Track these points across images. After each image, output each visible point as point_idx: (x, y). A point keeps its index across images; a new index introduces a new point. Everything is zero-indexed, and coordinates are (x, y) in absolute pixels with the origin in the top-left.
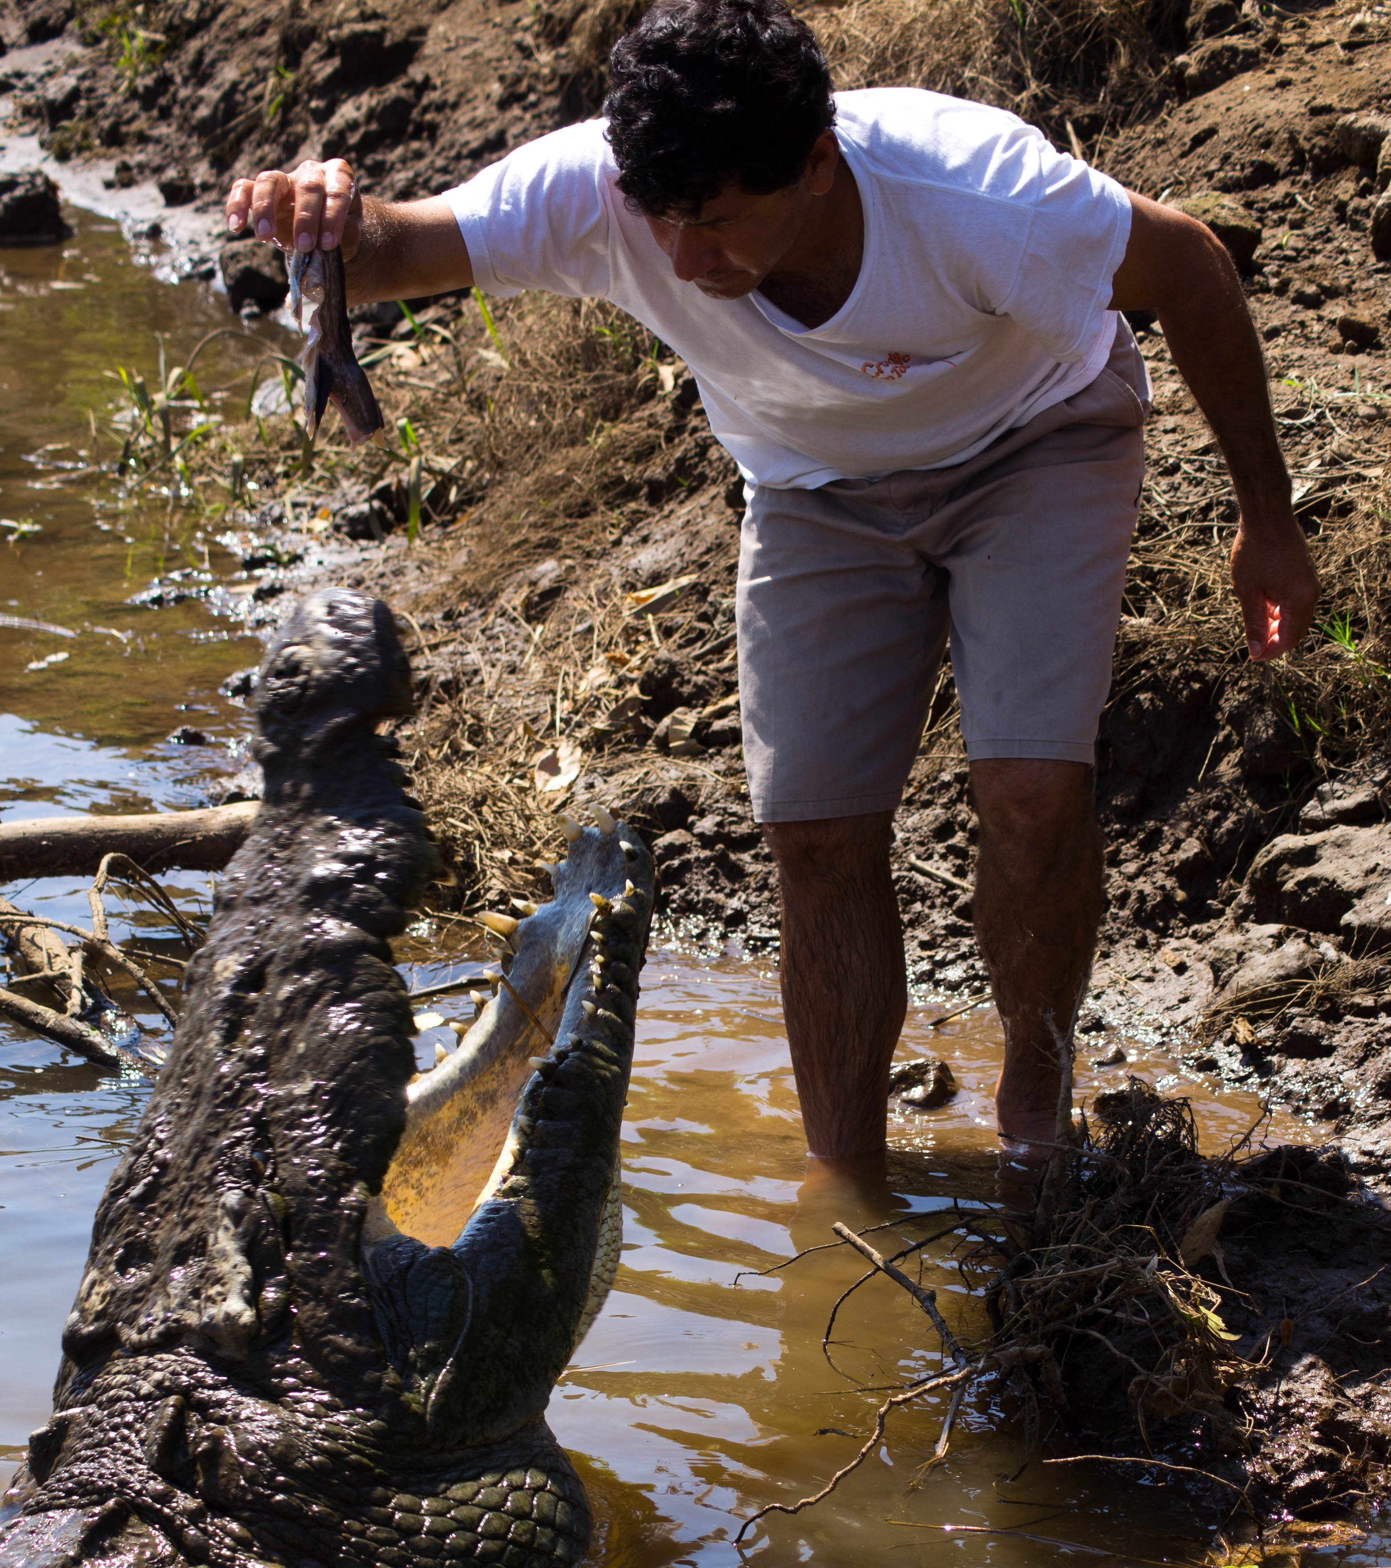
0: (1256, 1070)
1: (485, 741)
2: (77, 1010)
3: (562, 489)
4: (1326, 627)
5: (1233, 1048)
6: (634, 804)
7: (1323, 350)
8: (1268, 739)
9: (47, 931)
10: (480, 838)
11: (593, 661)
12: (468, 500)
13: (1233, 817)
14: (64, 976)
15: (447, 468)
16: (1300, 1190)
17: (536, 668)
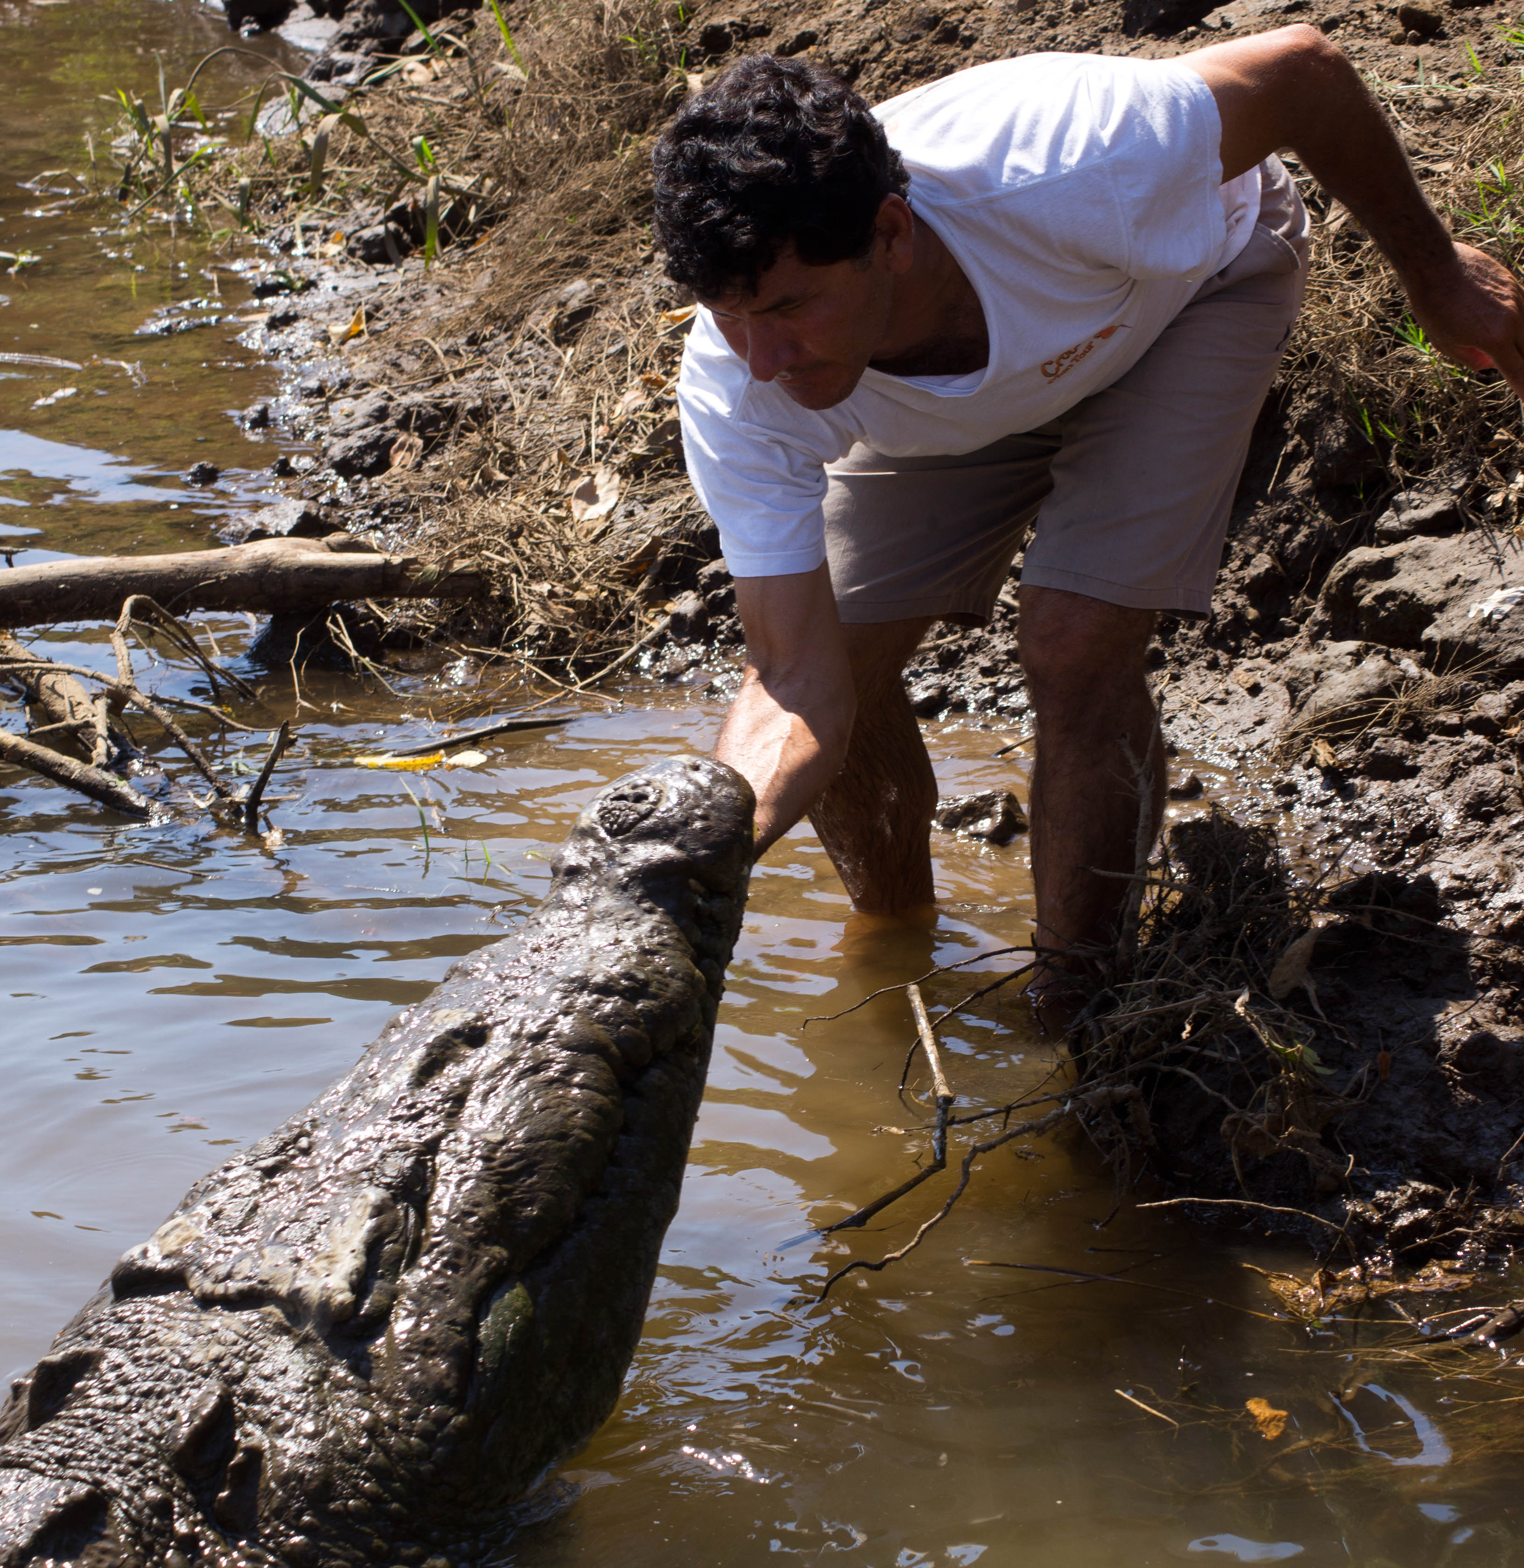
0: (1338, 794)
1: (518, 470)
2: (103, 760)
3: (589, 204)
4: (1397, 329)
5: (1313, 771)
6: (677, 532)
7: (1384, 41)
8: (1340, 448)
9: (68, 678)
10: (516, 570)
11: (628, 384)
12: (489, 220)
13: (1305, 531)
14: (88, 725)
15: (465, 187)
16: (1392, 916)
17: (568, 393)
